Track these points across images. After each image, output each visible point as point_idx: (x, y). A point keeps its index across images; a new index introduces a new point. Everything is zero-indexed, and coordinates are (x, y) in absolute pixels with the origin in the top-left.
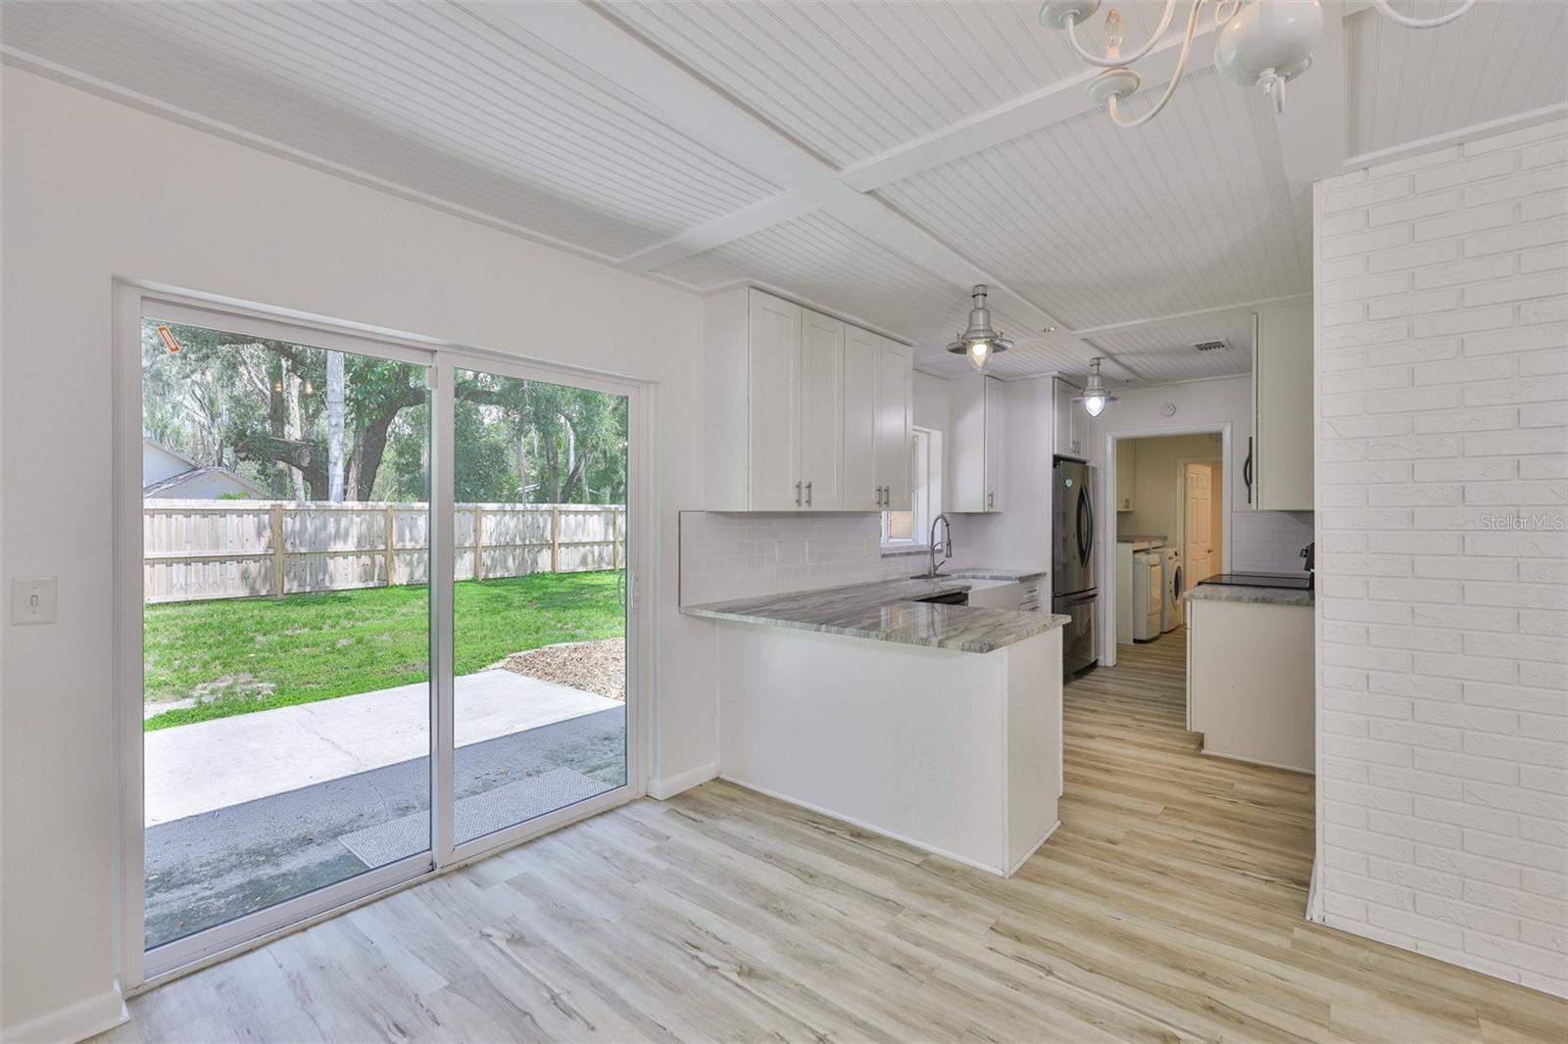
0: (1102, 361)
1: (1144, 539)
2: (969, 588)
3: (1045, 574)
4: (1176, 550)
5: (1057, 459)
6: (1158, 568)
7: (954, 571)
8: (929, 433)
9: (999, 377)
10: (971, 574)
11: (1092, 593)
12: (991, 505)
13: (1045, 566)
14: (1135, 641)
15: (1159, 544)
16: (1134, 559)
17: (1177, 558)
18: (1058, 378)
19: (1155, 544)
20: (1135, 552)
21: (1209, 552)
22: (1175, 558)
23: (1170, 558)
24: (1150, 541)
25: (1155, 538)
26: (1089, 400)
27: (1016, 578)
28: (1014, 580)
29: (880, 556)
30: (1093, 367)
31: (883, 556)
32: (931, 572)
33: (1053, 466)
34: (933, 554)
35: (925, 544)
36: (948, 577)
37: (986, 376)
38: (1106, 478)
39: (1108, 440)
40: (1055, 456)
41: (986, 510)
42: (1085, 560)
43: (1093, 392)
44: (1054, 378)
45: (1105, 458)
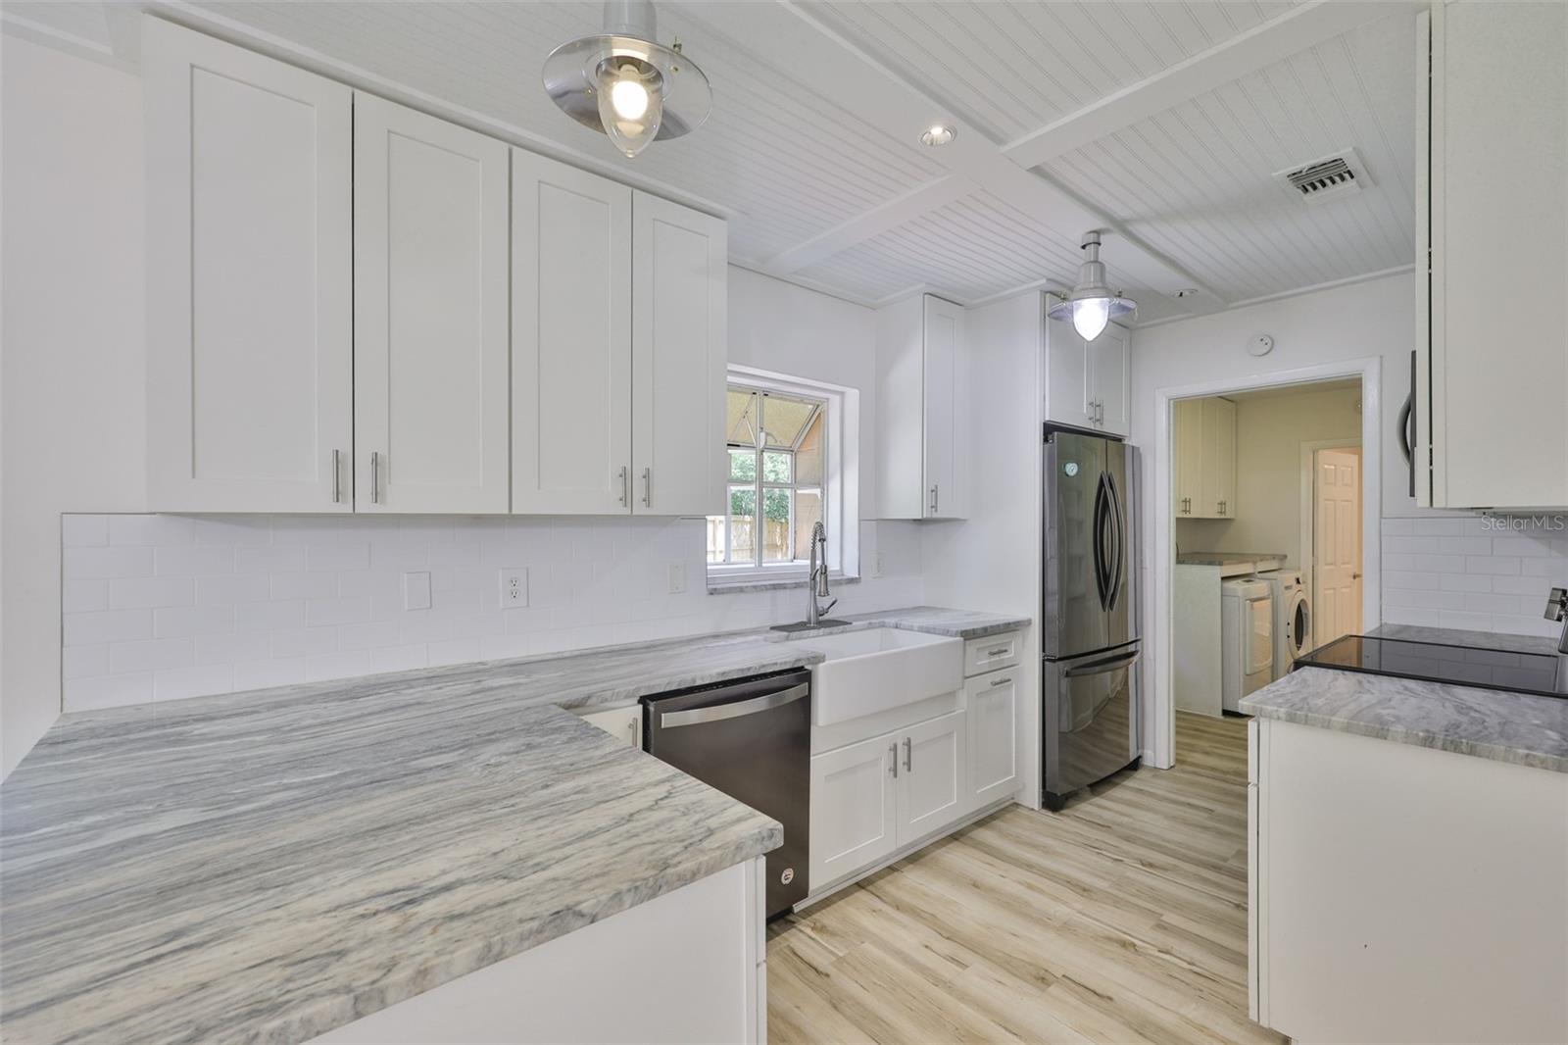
0: (1103, 239)
1: (1241, 558)
2: (818, 659)
3: (1028, 623)
4: (1299, 575)
5: (1049, 430)
6: (1267, 603)
7: (859, 617)
8: (842, 394)
9: (958, 298)
10: (892, 621)
11: (1131, 648)
12: (934, 507)
13: (1026, 605)
14: (1226, 713)
15: (1274, 565)
16: (1222, 586)
17: (1299, 587)
18: (1052, 293)
19: (1262, 566)
20: (1224, 579)
21: (1355, 577)
22: (1296, 587)
23: (1287, 588)
24: (1255, 563)
25: (1263, 558)
26: (1077, 309)
27: (957, 632)
28: (956, 635)
29: (706, 592)
30: (1087, 248)
31: (713, 592)
32: (809, 620)
33: (1044, 440)
34: (812, 588)
35: (838, 568)
36: (841, 628)
37: (926, 293)
38: (1156, 465)
39: (1158, 403)
40: (1047, 424)
41: (925, 515)
42: (1107, 596)
43: (1088, 289)
44: (1047, 292)
45: (1155, 431)
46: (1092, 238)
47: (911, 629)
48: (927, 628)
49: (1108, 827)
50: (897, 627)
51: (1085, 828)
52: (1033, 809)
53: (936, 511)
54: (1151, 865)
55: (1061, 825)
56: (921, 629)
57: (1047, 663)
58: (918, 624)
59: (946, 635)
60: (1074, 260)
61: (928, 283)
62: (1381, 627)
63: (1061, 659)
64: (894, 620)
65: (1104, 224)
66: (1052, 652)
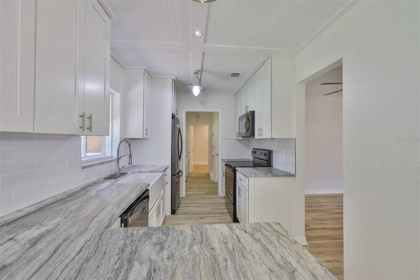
5: (173, 116)
26: (194, 88)
27: (162, 171)
28: (162, 172)
29: (81, 168)
30: (196, 74)
31: (84, 168)
32: (117, 173)
33: (172, 118)
34: (118, 162)
35: (110, 155)
36: (126, 175)
37: (145, 70)
38: (183, 126)
39: (183, 112)
40: (173, 114)
41: (144, 137)
42: (180, 158)
43: (196, 84)
44: (173, 80)
45: (182, 118)
46: (197, 72)
47: (145, 172)
48: (152, 171)
49: (187, 213)
50: (139, 172)
51: (183, 215)
52: (169, 216)
53: (147, 136)
54: (201, 218)
55: (177, 217)
56: (149, 172)
57: (172, 176)
58: (147, 170)
59: (158, 172)
60: (193, 76)
61: (148, 67)
62: (222, 160)
63: (176, 175)
64: (137, 170)
65: (200, 69)
66: (173, 173)
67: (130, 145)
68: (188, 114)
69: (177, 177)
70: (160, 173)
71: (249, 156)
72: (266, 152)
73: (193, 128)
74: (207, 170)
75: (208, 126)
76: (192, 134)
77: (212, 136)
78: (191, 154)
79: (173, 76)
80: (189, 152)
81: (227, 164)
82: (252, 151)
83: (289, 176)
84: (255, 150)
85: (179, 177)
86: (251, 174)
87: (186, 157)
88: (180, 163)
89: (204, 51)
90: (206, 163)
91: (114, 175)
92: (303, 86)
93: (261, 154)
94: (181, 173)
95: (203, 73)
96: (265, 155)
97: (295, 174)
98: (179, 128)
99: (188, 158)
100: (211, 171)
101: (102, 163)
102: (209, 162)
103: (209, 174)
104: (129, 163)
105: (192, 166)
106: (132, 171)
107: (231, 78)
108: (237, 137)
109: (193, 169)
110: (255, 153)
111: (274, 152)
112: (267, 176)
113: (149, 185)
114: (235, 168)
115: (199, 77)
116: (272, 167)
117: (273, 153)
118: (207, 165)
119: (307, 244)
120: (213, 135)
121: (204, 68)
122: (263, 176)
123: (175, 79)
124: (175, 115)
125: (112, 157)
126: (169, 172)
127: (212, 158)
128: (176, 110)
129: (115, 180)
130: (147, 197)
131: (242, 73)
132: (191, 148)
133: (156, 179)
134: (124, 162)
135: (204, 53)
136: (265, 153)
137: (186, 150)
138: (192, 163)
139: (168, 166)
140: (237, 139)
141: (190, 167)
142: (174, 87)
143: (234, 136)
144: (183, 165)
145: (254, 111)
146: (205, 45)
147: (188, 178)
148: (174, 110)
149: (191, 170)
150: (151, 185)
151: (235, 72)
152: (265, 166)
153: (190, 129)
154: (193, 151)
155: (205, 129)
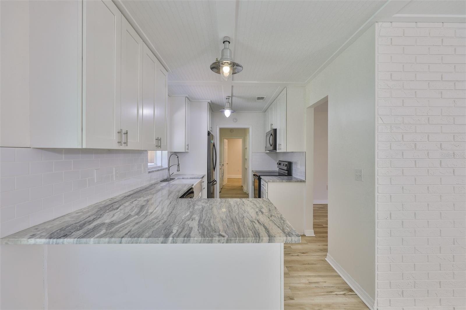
0: (230, 98)
9: (190, 99)
26: (225, 110)
29: (148, 172)
30: (227, 99)
32: (168, 178)
33: (208, 135)
34: (169, 170)
35: (161, 165)
36: (174, 180)
37: (186, 97)
38: (217, 141)
39: (217, 128)
40: (208, 131)
41: (186, 151)
42: (214, 169)
43: (227, 108)
44: (208, 103)
45: (217, 134)
46: (228, 97)
50: (183, 179)
53: (188, 150)
56: (191, 178)
57: (208, 184)
58: (189, 177)
59: (198, 178)
60: (225, 101)
61: (189, 95)
62: (252, 171)
63: (211, 182)
64: (182, 177)
65: (230, 95)
66: (209, 181)
67: (178, 157)
68: (221, 129)
69: (212, 184)
70: (199, 179)
71: (275, 168)
72: (287, 163)
73: (227, 142)
74: (241, 183)
75: (241, 139)
76: (226, 147)
77: (245, 150)
78: (225, 167)
79: (208, 100)
80: (223, 165)
81: (256, 174)
82: (278, 163)
83: (300, 182)
84: (280, 162)
85: (213, 185)
86: (270, 180)
87: (220, 169)
88: (215, 173)
89: (232, 85)
90: (240, 176)
91: (166, 179)
92: (312, 110)
93: (283, 165)
94: (215, 182)
95: (234, 98)
96: (286, 166)
97: (305, 180)
98: (214, 143)
99: (222, 171)
100: (245, 184)
101: (158, 170)
102: (242, 176)
103: (242, 186)
104: (178, 170)
105: (227, 179)
106: (178, 178)
107: (257, 100)
108: (266, 151)
109: (227, 182)
110: (279, 164)
111: (293, 163)
112: (282, 182)
113: (193, 185)
114: (259, 176)
115: (230, 102)
116: (292, 176)
117: (293, 165)
118: (241, 179)
119: (315, 236)
120: (246, 148)
121: (234, 94)
122: (279, 182)
123: (210, 102)
124: (210, 132)
125: (162, 167)
126: (205, 180)
127: (245, 170)
128: (211, 128)
129: (168, 182)
130: (193, 192)
131: (266, 97)
132: (225, 162)
133: (197, 183)
134: (174, 170)
135: (232, 86)
136: (286, 165)
137: (220, 163)
138: (226, 176)
139: (205, 175)
140: (266, 152)
141: (224, 179)
142: (209, 109)
143: (263, 150)
144: (217, 176)
145: (276, 129)
146: (232, 82)
147: (222, 189)
148: (209, 128)
149: (225, 182)
150: (194, 185)
151: (260, 97)
152: (286, 175)
153: (224, 142)
154: (227, 164)
155: (239, 143)
